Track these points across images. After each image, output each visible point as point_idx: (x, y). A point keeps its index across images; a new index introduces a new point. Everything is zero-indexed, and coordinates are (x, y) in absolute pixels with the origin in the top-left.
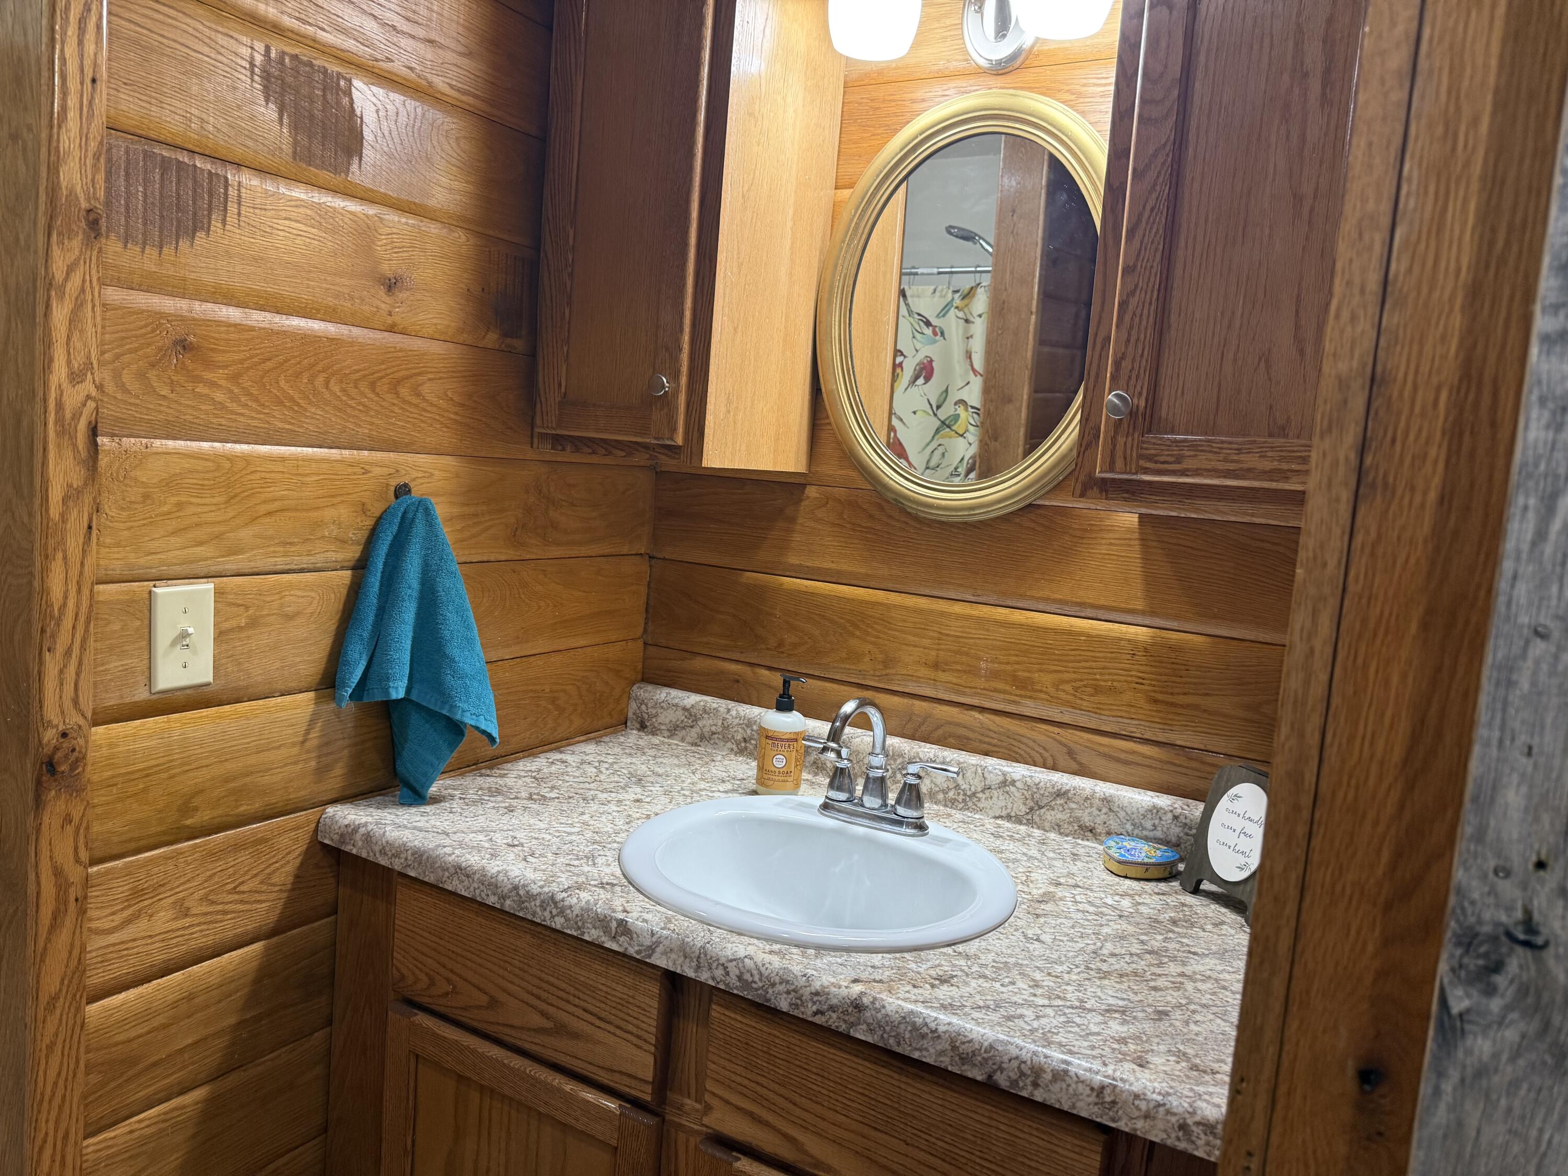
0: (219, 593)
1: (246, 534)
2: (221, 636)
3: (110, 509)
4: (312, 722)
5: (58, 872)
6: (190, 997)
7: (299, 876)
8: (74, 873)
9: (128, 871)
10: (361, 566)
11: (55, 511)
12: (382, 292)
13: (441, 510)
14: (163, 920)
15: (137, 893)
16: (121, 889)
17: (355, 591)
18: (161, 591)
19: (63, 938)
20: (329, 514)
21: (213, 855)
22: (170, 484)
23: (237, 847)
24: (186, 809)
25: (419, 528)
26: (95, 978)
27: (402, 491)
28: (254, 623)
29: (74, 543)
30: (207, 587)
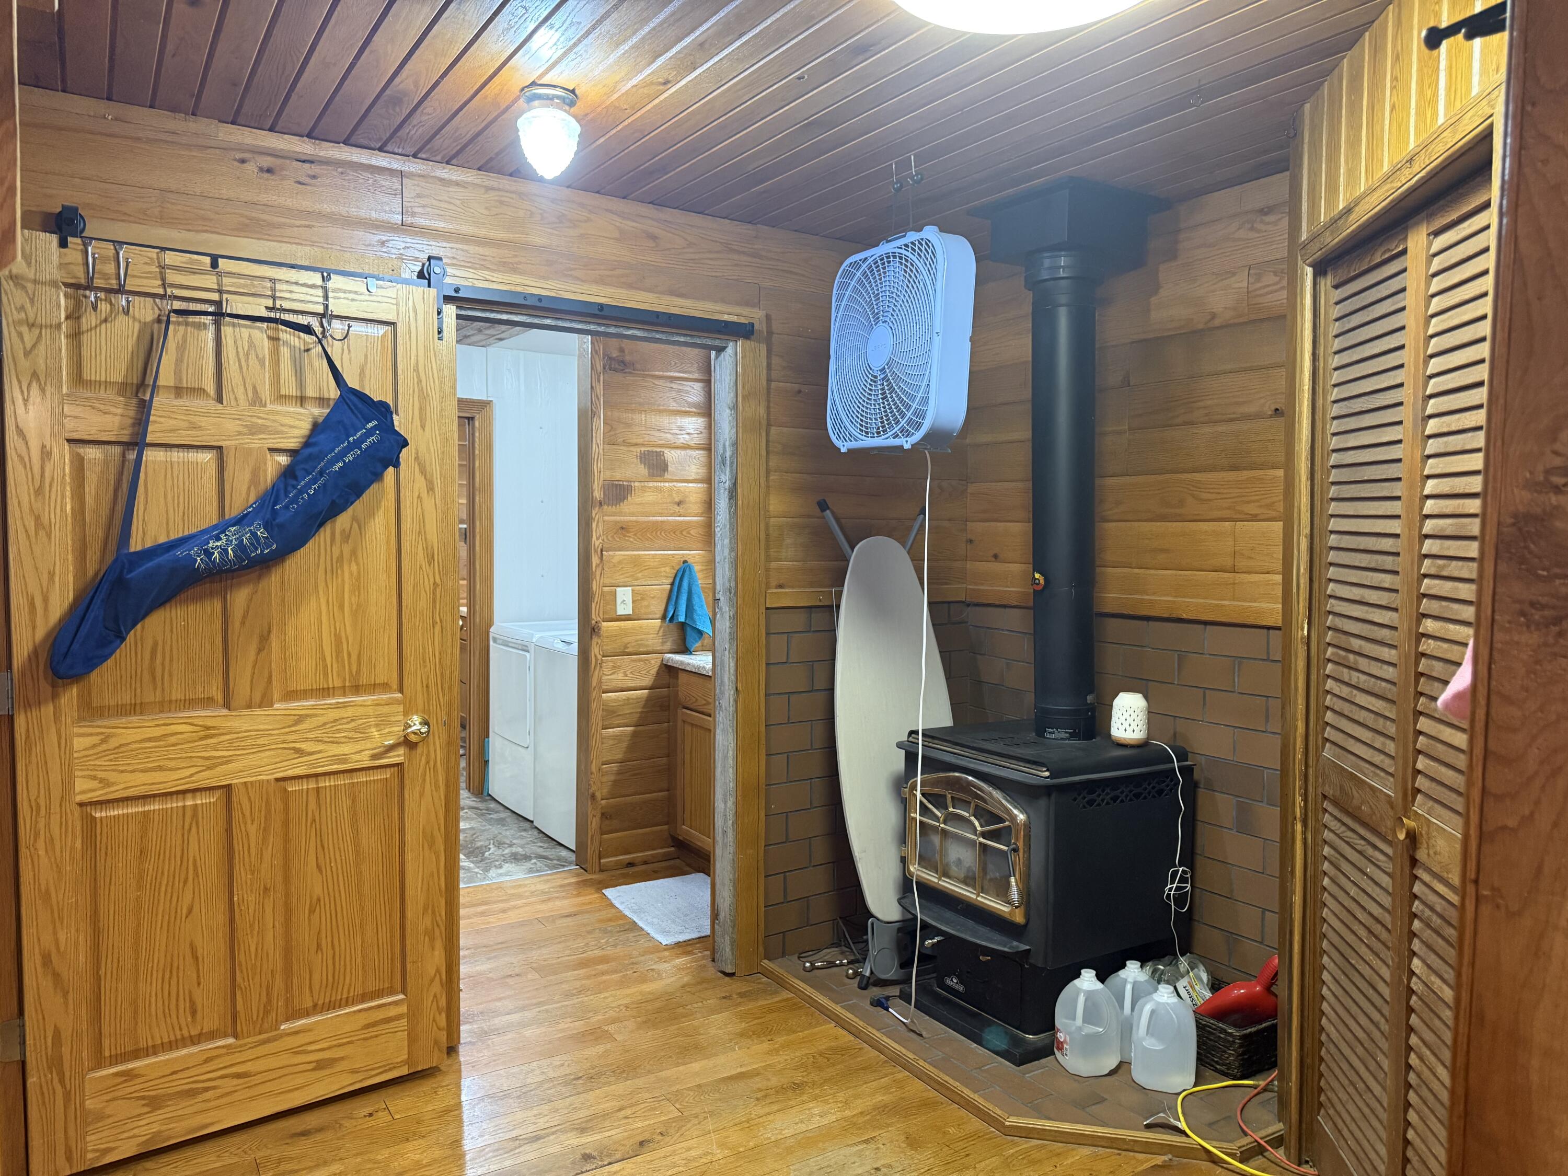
0: (633, 590)
1: (640, 575)
2: (633, 602)
3: (606, 569)
4: (661, 627)
5: (595, 656)
6: (628, 699)
7: (658, 673)
8: (599, 657)
9: (611, 661)
10: (672, 584)
11: (594, 570)
12: (676, 506)
13: (697, 568)
14: (620, 676)
15: (614, 667)
16: (611, 665)
17: (671, 591)
18: (618, 589)
19: (597, 672)
20: (663, 569)
21: (633, 661)
22: (620, 562)
23: (640, 660)
24: (626, 647)
25: (687, 572)
26: (605, 687)
27: (685, 562)
28: (643, 599)
29: (598, 577)
30: (630, 588)
